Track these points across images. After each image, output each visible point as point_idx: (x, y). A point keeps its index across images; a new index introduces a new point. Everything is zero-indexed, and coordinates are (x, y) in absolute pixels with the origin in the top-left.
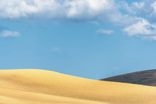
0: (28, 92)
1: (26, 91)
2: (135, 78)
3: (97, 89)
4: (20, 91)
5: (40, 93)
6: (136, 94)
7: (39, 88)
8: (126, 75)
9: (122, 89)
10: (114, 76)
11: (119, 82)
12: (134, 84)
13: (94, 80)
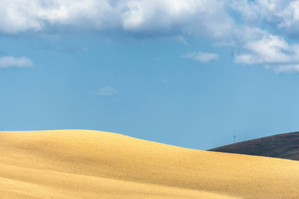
0: (71, 173)
1: (68, 172)
2: (276, 147)
3: (203, 167)
4: (56, 172)
5: (93, 175)
6: (279, 178)
7: (91, 165)
8: (259, 141)
9: (251, 167)
10: (236, 142)
11: (246, 154)
12: (275, 158)
13: (198, 151)
